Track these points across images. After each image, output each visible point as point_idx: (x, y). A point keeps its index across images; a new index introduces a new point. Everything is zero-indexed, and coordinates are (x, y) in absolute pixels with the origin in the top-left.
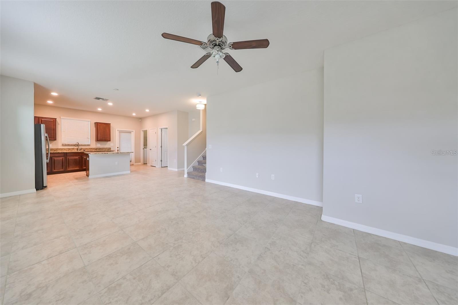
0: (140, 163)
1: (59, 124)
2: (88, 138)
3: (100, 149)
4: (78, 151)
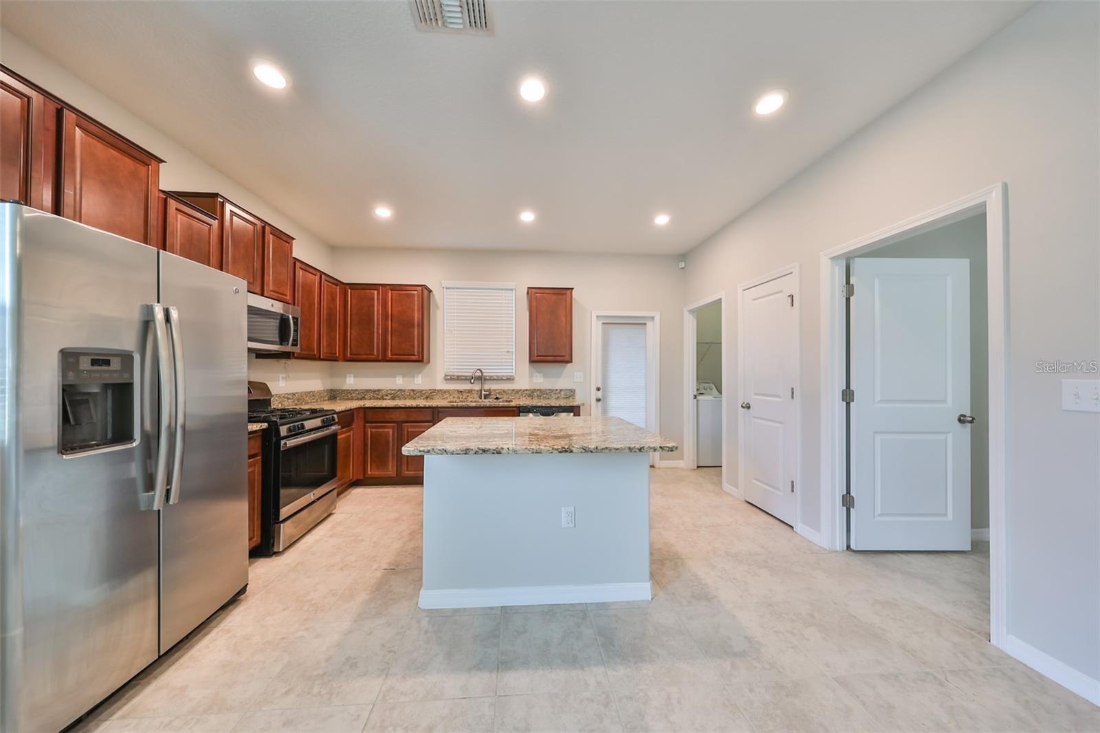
0: (680, 464)
1: (437, 307)
2: (508, 352)
3: (542, 393)
4: (481, 398)
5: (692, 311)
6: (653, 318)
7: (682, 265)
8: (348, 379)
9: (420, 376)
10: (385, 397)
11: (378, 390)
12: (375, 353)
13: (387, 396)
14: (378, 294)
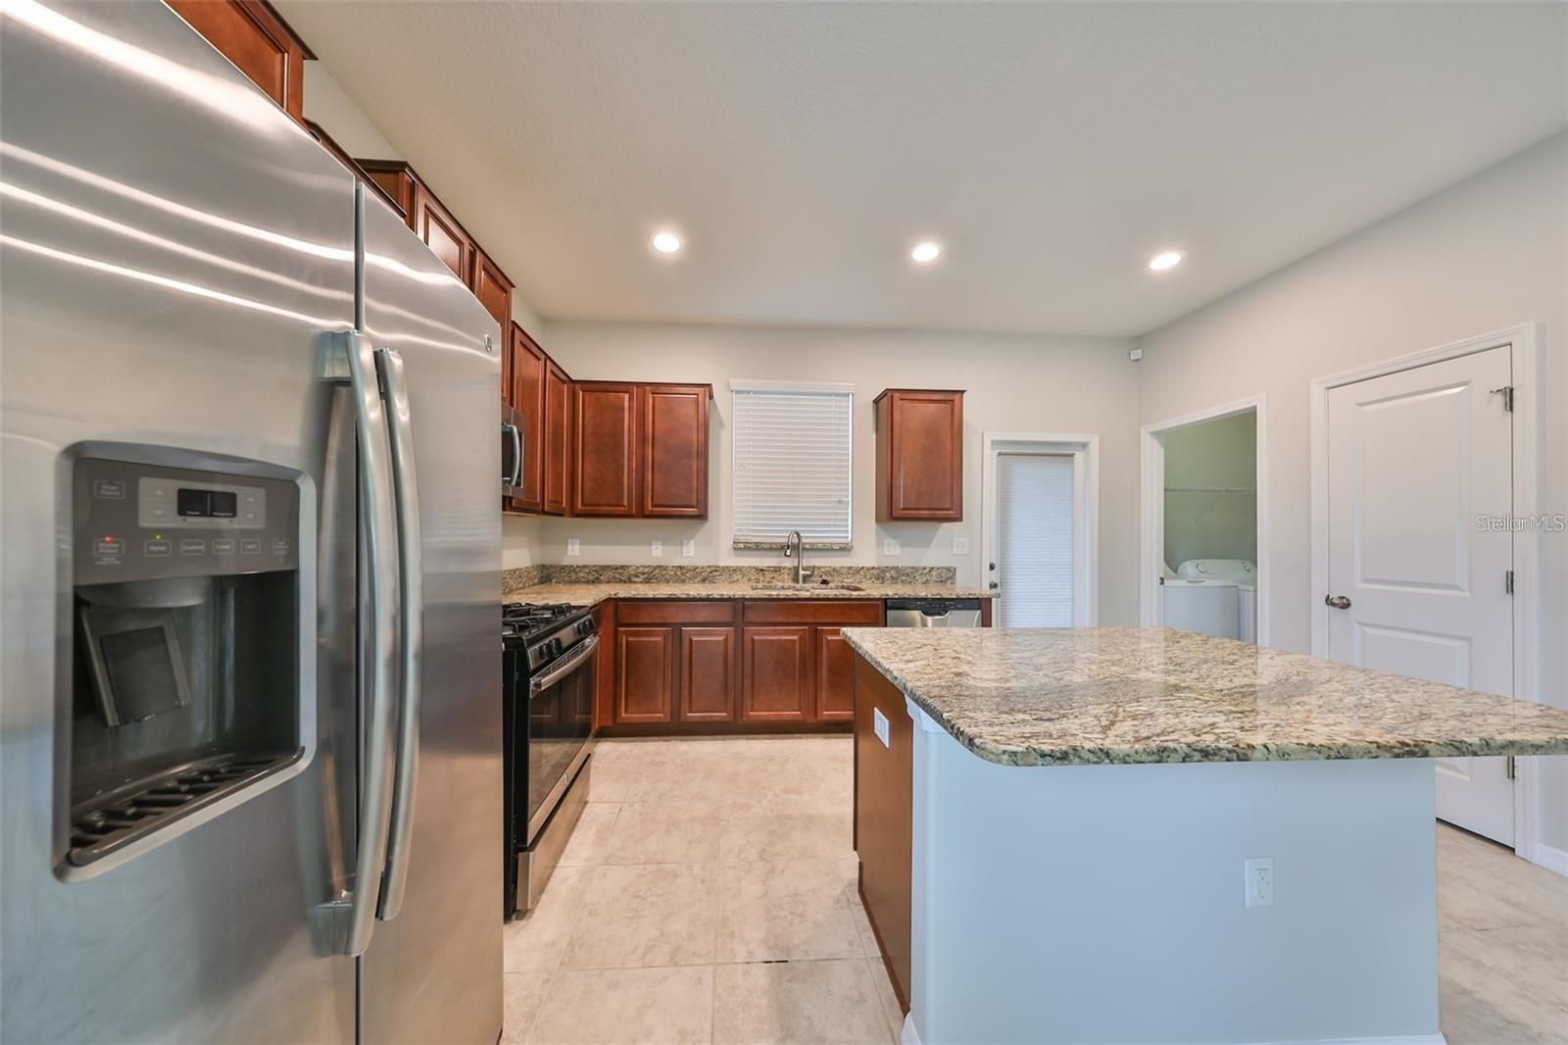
1: (721, 425)
2: (840, 502)
3: (899, 574)
4: (798, 582)
5: (1157, 434)
6: (1084, 446)
7: (1137, 354)
8: (570, 547)
9: (692, 542)
10: (634, 579)
11: (623, 567)
12: (625, 503)
13: (636, 576)
14: (631, 400)
